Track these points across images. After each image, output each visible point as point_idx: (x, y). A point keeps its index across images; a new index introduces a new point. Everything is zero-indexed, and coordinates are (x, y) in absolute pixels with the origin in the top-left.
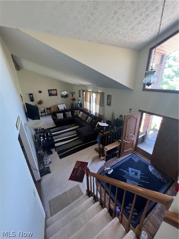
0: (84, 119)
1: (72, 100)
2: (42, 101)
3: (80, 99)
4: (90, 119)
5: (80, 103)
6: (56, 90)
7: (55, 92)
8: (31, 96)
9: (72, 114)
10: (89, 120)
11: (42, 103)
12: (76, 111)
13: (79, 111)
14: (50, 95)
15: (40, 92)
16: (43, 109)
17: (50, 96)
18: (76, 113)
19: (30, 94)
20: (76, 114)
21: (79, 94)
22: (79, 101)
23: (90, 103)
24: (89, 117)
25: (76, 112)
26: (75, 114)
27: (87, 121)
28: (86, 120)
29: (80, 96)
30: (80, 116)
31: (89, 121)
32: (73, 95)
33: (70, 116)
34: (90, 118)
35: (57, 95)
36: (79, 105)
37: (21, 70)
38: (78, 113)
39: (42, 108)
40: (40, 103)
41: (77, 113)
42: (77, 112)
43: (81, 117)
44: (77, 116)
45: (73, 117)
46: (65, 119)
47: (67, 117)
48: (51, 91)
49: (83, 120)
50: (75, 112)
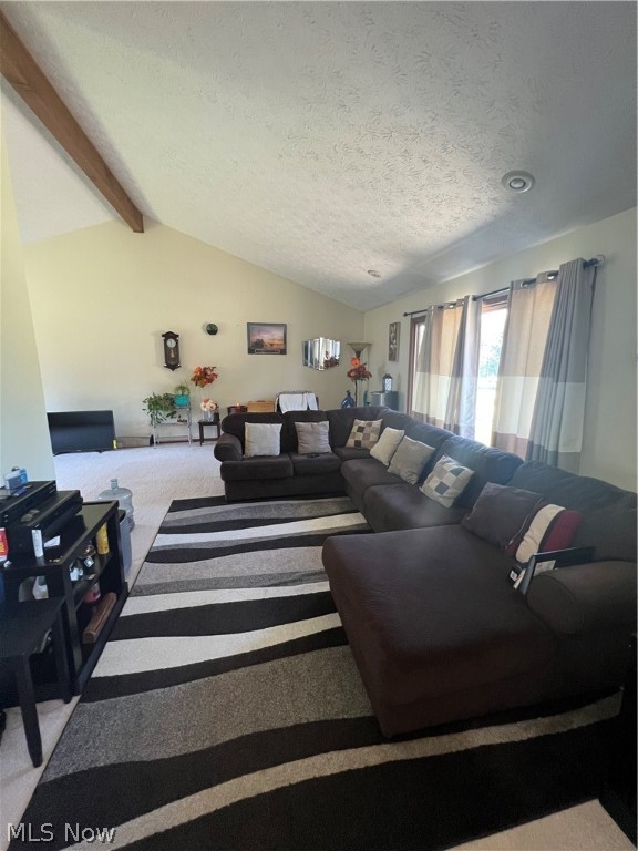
0: (408, 473)
1: (349, 375)
2: (215, 372)
3: (391, 368)
4: (456, 472)
5: (389, 387)
6: (284, 326)
7: (278, 334)
8: (171, 343)
9: (338, 436)
10: (449, 479)
11: (210, 381)
12: (362, 423)
13: (377, 423)
14: (255, 347)
15: (212, 330)
16: (209, 404)
17: (251, 351)
18: (360, 437)
19: (169, 336)
20: (358, 443)
21: (391, 343)
22: (388, 377)
23: (458, 371)
24: (444, 459)
25: (361, 429)
26: (351, 442)
27: (432, 483)
28: (422, 478)
29: (393, 356)
30: (380, 451)
31: (442, 488)
32: (358, 354)
33: (324, 445)
34: (454, 465)
35: (283, 352)
36: (382, 396)
37: (146, 232)
38: (373, 437)
39: (207, 401)
40: (204, 377)
41: (367, 437)
42: (367, 430)
43: (384, 459)
44: (362, 453)
45: (334, 456)
46: (286, 459)
47: (300, 449)
48: (259, 332)
49: (396, 481)
50: (355, 428)
